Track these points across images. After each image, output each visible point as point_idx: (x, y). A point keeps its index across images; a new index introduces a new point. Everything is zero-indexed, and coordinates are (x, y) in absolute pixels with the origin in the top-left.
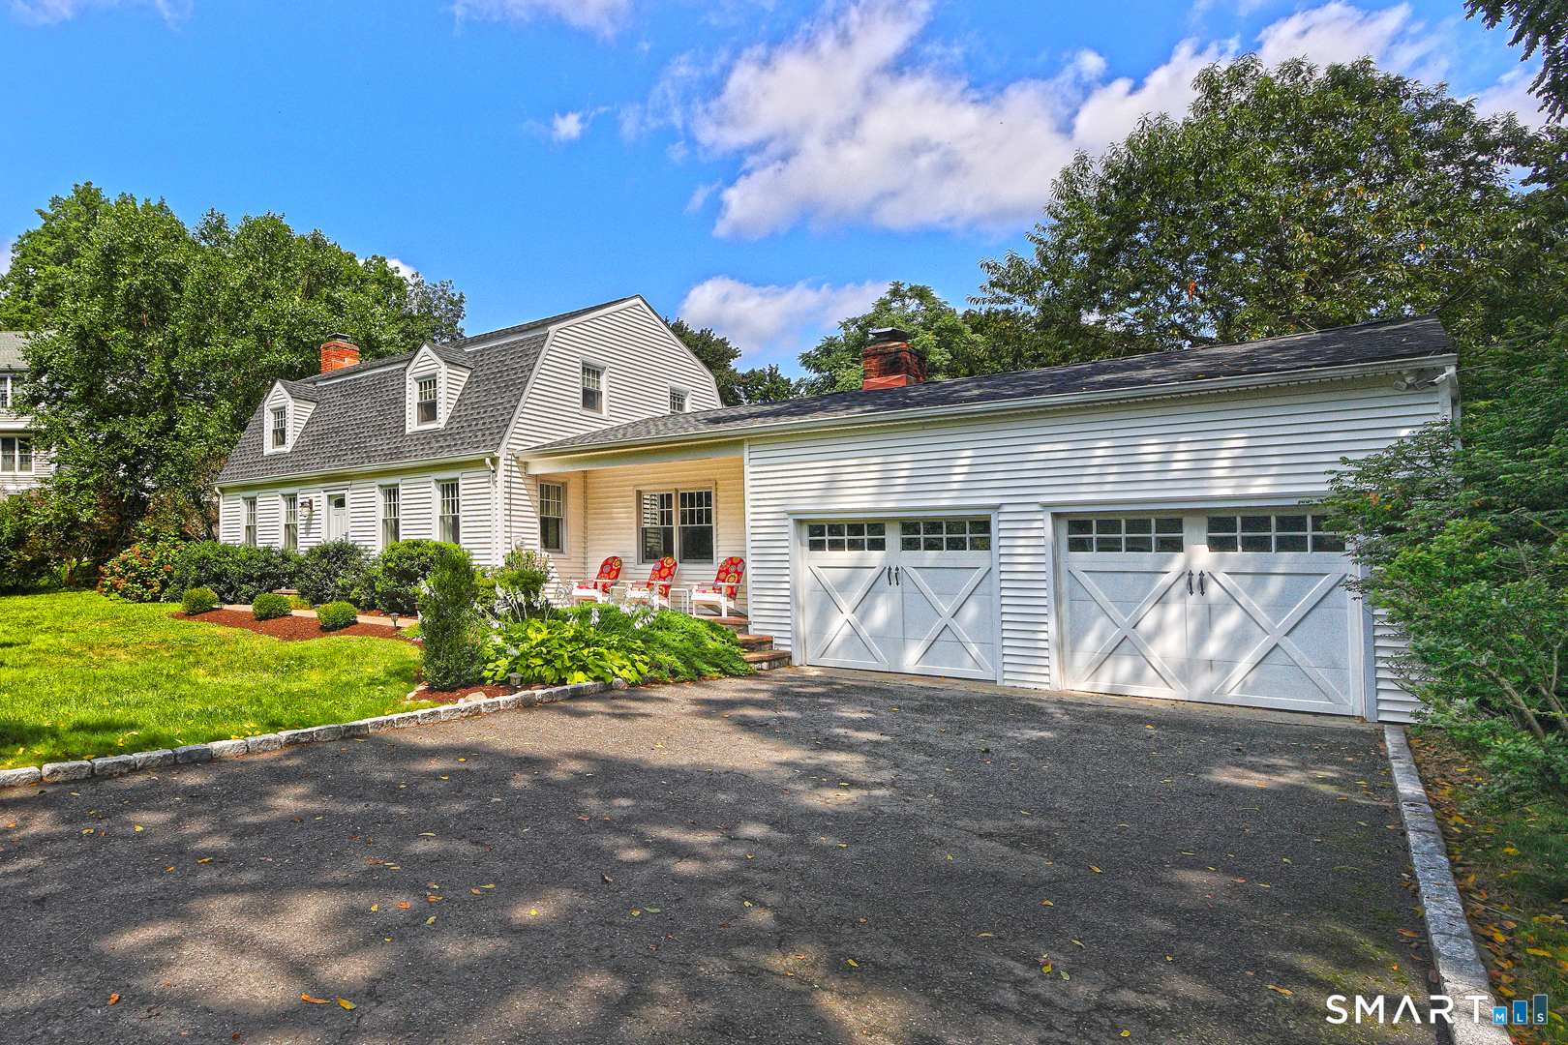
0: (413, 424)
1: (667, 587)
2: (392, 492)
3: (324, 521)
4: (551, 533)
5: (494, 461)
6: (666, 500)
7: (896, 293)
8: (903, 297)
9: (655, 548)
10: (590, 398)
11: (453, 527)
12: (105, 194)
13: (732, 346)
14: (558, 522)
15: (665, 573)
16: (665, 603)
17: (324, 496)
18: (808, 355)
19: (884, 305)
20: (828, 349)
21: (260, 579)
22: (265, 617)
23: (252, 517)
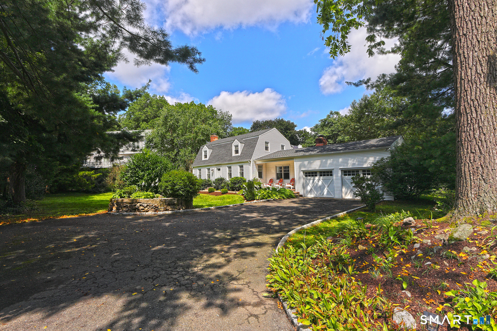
0: (234, 154)
1: (281, 184)
2: (230, 168)
3: (216, 173)
4: (260, 175)
5: (250, 162)
6: (281, 168)
7: (331, 113)
8: (333, 114)
9: (279, 177)
10: (267, 148)
11: (242, 174)
12: (150, 94)
13: (295, 124)
14: (261, 172)
15: (281, 182)
16: (281, 187)
17: (216, 168)
18: (312, 128)
19: (329, 116)
20: (316, 127)
21: (204, 185)
22: (211, 192)
23: (200, 173)
